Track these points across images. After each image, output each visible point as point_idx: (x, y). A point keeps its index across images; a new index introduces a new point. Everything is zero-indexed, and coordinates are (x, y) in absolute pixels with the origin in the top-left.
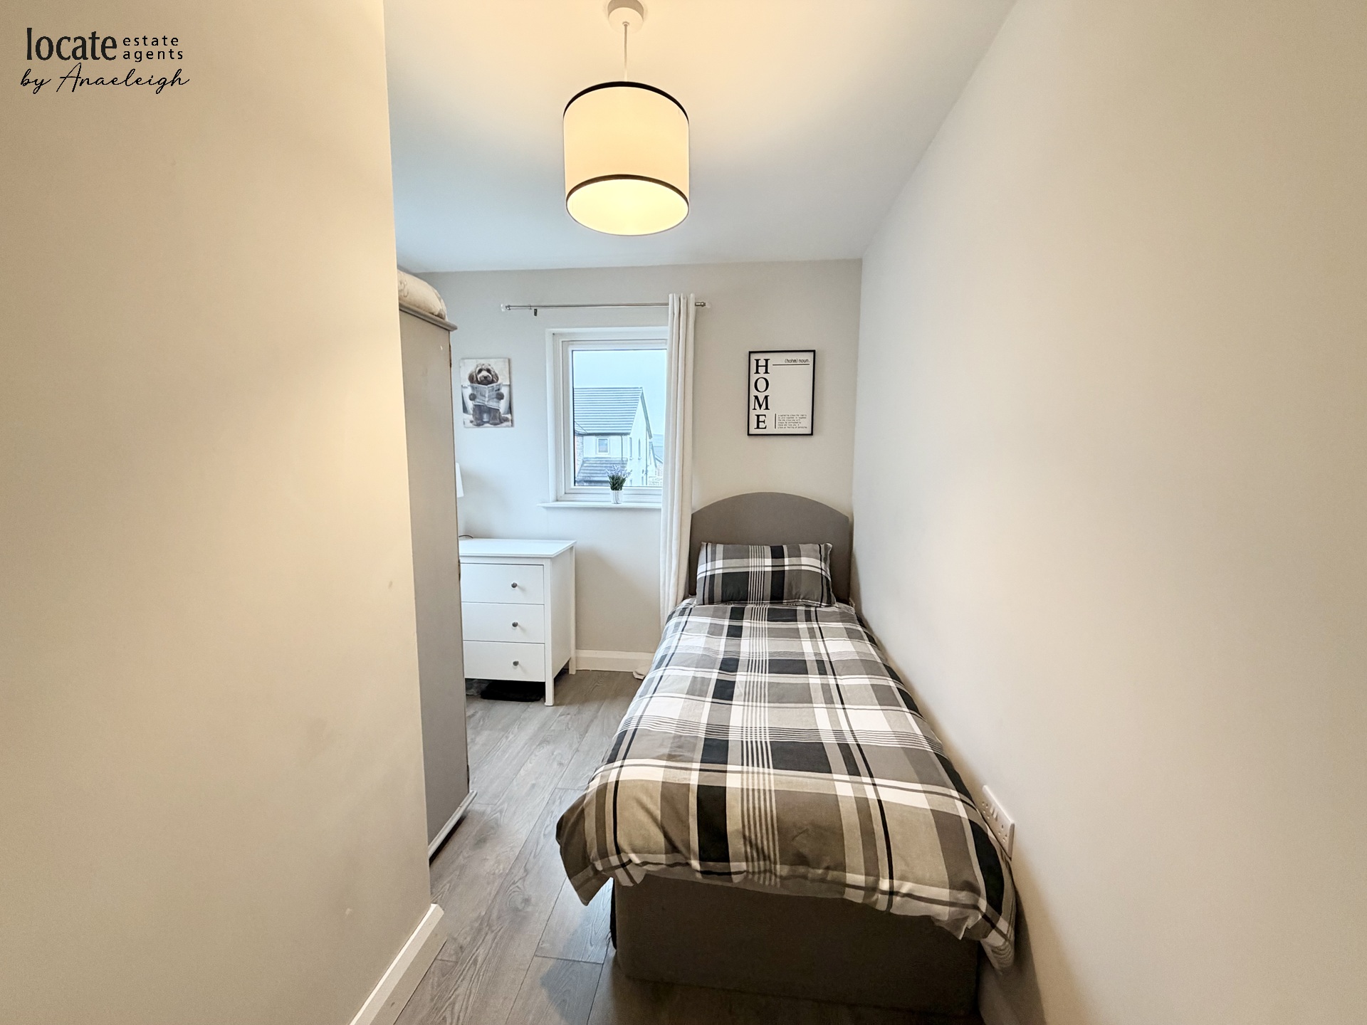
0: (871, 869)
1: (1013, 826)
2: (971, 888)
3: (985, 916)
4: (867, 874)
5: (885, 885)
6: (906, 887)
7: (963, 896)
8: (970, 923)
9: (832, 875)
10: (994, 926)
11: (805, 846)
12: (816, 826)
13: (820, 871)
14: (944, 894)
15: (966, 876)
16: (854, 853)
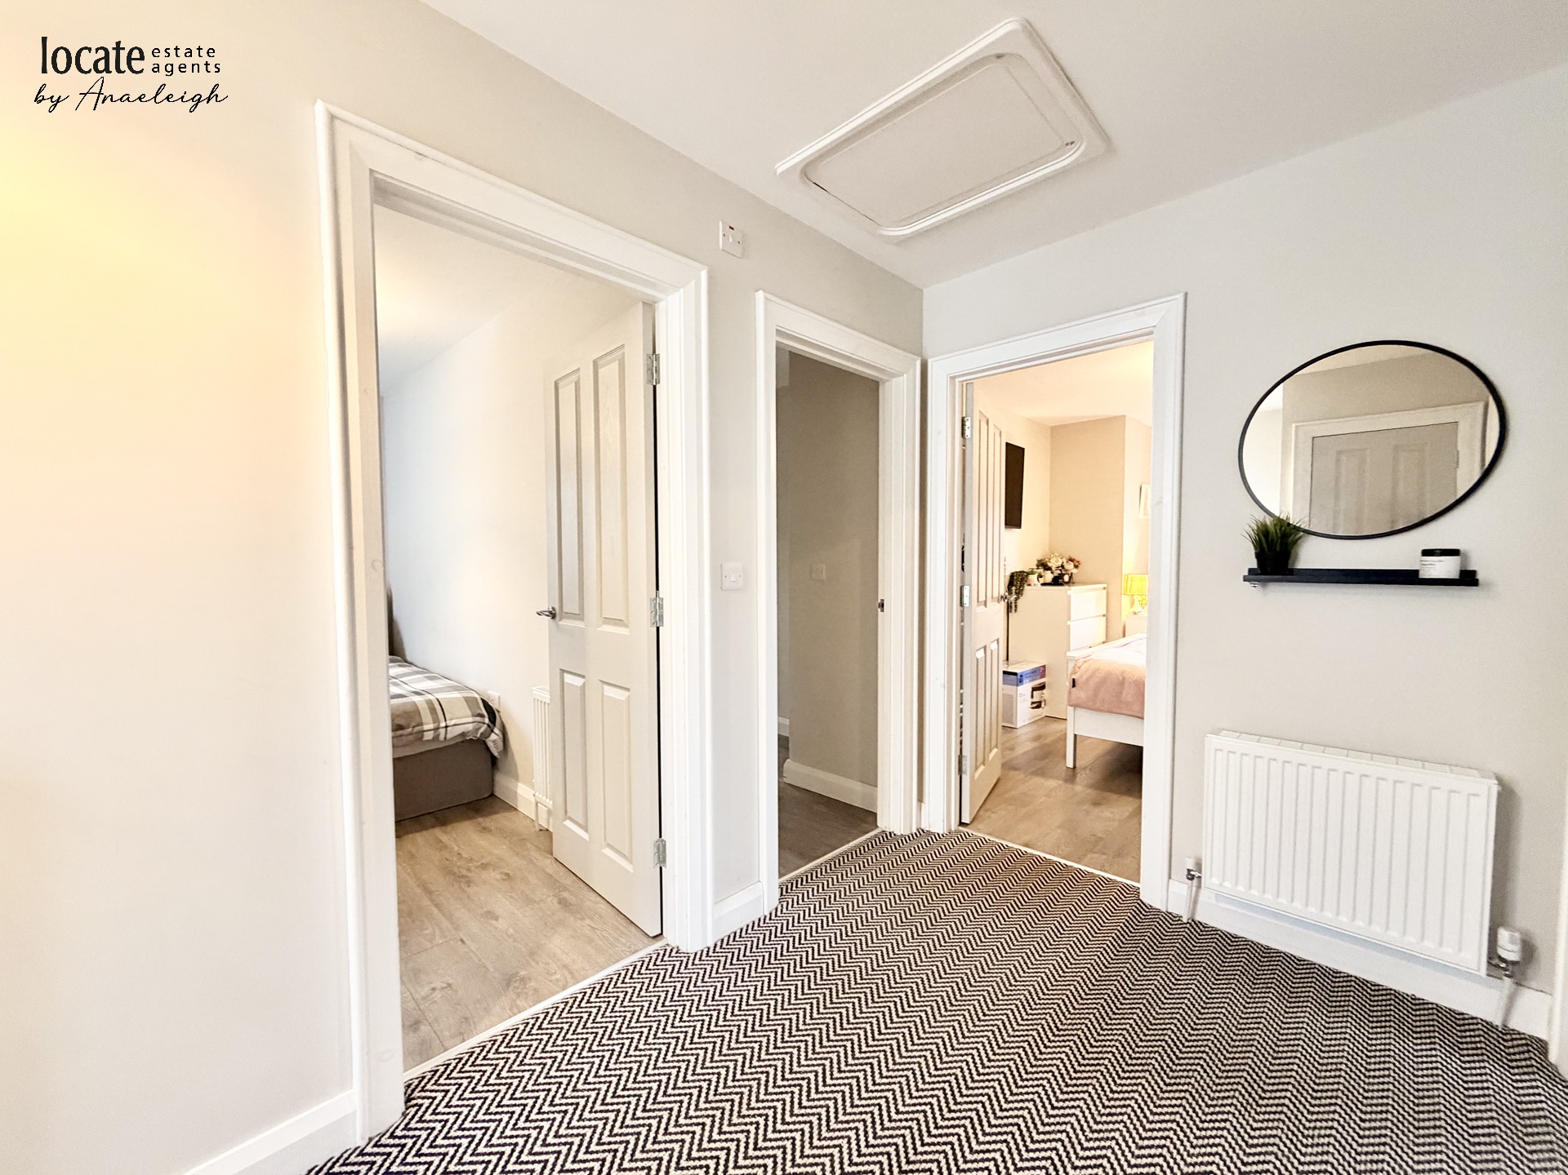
0: (436, 720)
1: (499, 698)
2: (482, 716)
3: (488, 725)
4: (434, 723)
5: (443, 724)
6: (453, 722)
7: (478, 719)
8: (482, 730)
9: (416, 729)
10: (492, 731)
11: (402, 722)
12: (406, 713)
13: (410, 729)
14: (471, 719)
15: (479, 712)
16: (426, 717)
